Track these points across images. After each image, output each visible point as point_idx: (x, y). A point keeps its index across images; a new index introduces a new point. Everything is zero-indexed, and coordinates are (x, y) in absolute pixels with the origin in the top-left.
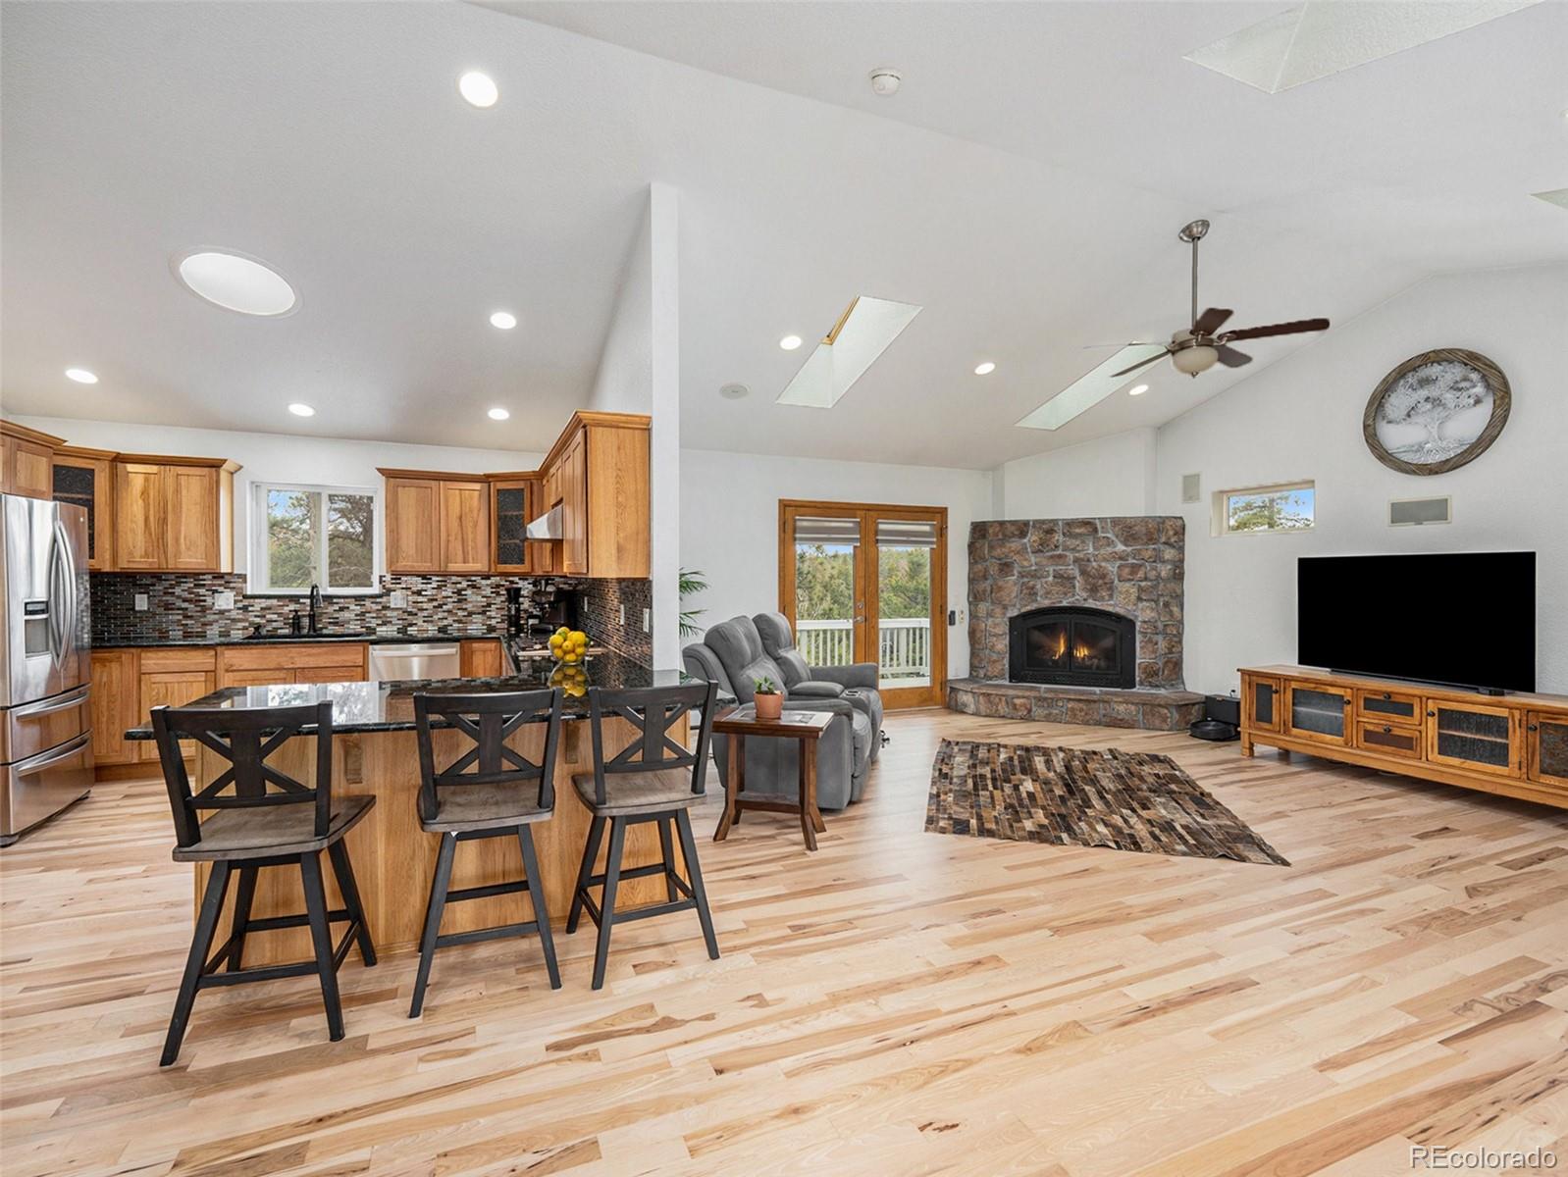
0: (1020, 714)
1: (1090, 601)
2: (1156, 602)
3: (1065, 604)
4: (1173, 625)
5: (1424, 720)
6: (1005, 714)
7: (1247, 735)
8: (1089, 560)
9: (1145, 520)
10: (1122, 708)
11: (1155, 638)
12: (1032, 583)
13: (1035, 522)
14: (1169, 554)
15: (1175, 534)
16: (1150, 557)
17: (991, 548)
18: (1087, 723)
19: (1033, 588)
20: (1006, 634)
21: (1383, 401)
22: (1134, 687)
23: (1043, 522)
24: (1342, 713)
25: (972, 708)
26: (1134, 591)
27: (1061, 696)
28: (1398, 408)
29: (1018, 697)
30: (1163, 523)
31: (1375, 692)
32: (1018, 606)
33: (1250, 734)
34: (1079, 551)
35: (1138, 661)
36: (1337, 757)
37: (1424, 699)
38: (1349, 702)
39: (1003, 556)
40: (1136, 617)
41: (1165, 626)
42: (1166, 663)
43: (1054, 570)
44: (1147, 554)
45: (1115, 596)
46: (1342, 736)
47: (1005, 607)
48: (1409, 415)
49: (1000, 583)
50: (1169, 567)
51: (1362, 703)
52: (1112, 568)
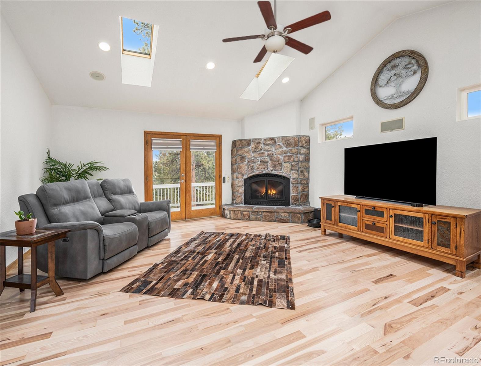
0: (246, 218)
1: (274, 171)
2: (298, 171)
3: (264, 172)
4: (305, 180)
5: (388, 218)
6: (240, 218)
7: (323, 226)
8: (273, 154)
9: (293, 137)
10: (283, 214)
11: (297, 185)
12: (252, 164)
13: (253, 139)
14: (303, 151)
15: (306, 143)
16: (296, 152)
17: (237, 151)
18: (270, 221)
19: (252, 167)
20: (243, 185)
21: (378, 78)
22: (290, 206)
23: (256, 139)
24: (357, 216)
25: (228, 217)
26: (289, 166)
27: (260, 210)
28: (384, 80)
29: (245, 211)
30: (300, 138)
31: (369, 206)
32: (247, 174)
33: (324, 225)
34: (269, 151)
35: (291, 195)
36: (355, 236)
37: (388, 209)
38: (359, 211)
39: (242, 154)
40: (290, 177)
41: (301, 180)
42: (302, 195)
43: (260, 159)
44: (294, 151)
45: (283, 169)
46: (357, 226)
47: (243, 175)
48: (388, 83)
49: (241, 165)
50: (303, 156)
51: (364, 211)
52: (281, 157)
